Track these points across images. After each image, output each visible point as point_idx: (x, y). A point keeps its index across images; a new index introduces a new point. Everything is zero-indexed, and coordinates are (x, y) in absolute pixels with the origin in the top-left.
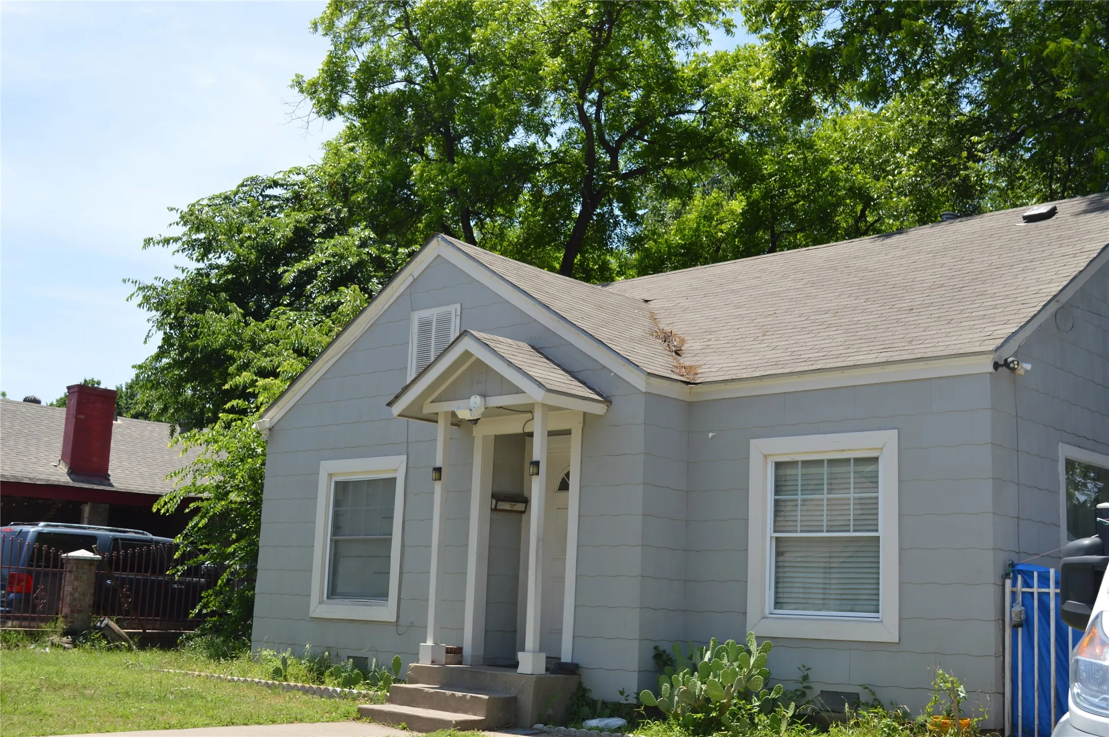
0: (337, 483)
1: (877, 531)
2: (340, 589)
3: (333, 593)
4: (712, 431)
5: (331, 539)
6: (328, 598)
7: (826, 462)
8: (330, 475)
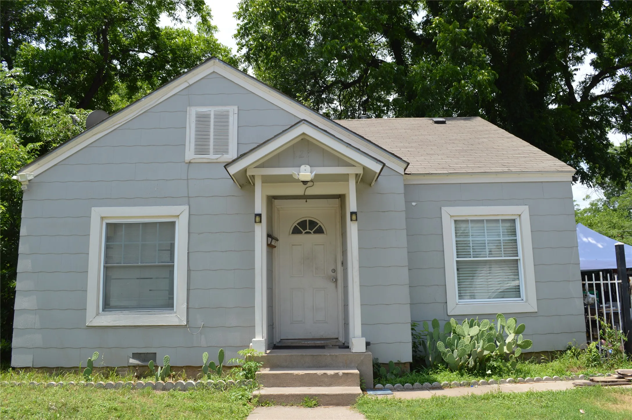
0: (108, 225)
1: (517, 256)
2: (113, 302)
3: (107, 306)
4: (414, 202)
5: (104, 266)
6: (103, 311)
7: (485, 221)
8: (102, 218)
